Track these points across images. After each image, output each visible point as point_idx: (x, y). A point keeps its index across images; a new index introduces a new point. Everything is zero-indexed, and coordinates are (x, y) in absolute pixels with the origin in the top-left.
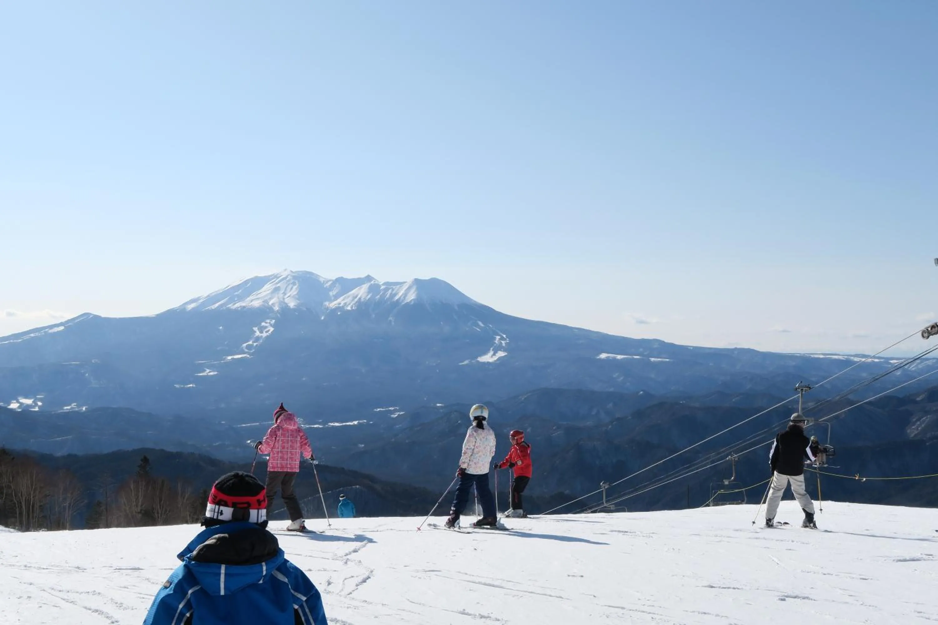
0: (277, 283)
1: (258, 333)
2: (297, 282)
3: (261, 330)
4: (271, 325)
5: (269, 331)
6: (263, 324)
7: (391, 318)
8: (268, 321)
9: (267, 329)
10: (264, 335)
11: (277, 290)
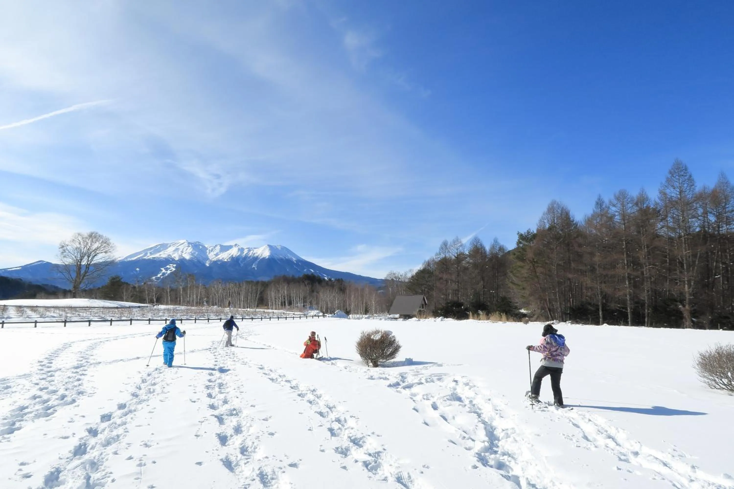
0: (178, 246)
1: (164, 271)
2: (190, 245)
3: (167, 269)
4: (173, 267)
5: (172, 270)
6: (168, 266)
7: (253, 266)
8: (171, 265)
9: (171, 269)
10: (169, 272)
11: (177, 249)
